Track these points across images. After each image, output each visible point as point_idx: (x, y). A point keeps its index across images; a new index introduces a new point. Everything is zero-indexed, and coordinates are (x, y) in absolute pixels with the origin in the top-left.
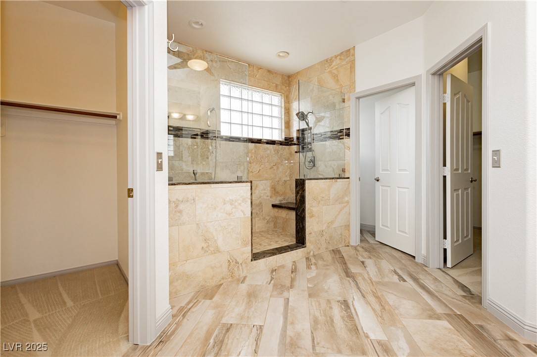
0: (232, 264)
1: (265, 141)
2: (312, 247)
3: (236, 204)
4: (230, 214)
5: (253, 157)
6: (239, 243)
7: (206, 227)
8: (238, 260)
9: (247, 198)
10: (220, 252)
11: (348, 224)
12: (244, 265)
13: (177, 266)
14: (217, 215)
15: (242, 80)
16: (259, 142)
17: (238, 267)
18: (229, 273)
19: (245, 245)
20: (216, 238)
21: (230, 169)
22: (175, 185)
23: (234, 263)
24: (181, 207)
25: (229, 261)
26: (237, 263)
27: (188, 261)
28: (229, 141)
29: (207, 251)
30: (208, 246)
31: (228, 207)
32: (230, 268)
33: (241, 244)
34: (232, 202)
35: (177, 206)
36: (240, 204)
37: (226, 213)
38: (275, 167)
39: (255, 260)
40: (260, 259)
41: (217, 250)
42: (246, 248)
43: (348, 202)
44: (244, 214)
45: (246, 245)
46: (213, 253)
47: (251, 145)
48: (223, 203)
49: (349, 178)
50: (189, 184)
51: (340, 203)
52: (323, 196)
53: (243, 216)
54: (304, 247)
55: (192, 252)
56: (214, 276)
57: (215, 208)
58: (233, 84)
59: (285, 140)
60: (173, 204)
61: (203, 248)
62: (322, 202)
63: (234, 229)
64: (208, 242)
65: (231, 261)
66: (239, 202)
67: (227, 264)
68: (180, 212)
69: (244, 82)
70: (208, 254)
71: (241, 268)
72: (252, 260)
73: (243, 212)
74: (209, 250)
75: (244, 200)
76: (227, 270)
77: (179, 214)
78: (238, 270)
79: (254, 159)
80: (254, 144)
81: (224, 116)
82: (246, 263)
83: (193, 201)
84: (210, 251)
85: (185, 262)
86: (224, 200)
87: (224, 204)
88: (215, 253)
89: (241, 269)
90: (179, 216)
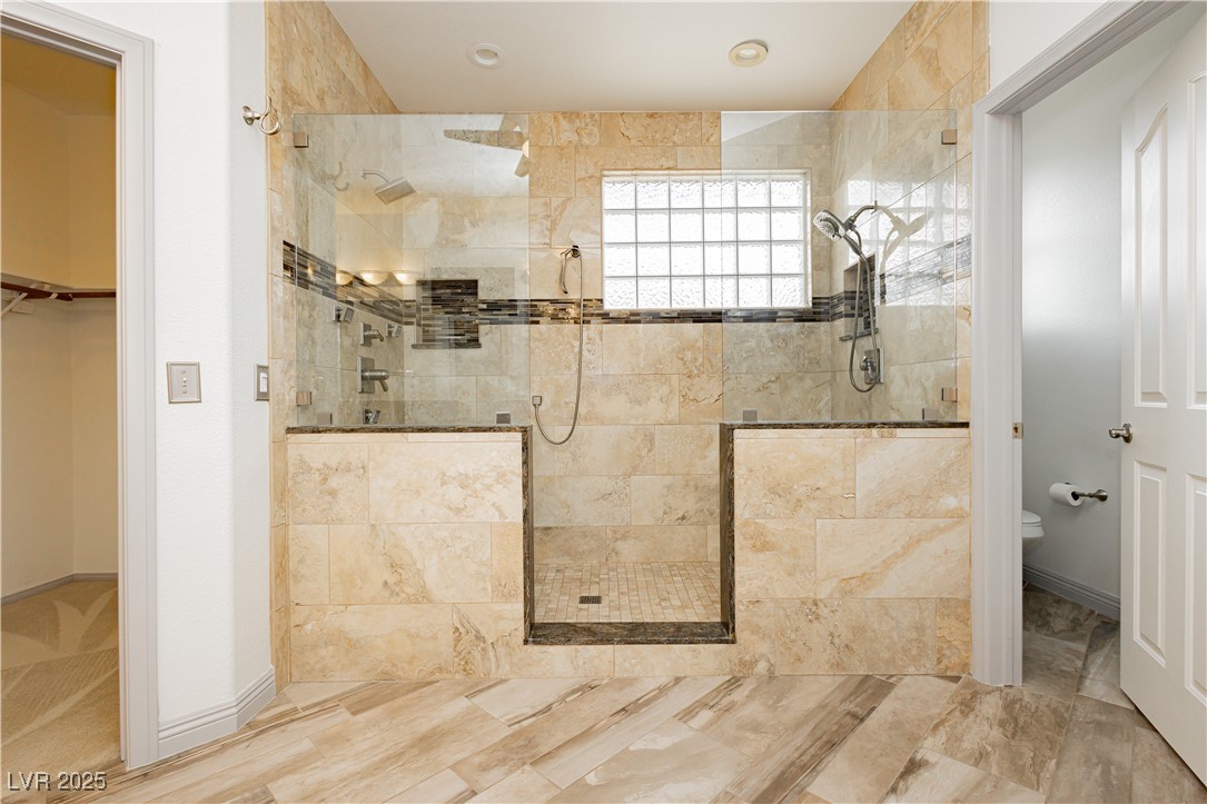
0: (466, 638)
1: (739, 314)
2: (763, 648)
3: (478, 486)
4: (458, 511)
5: (700, 360)
6: (484, 589)
7: (394, 534)
8: (483, 633)
9: (512, 472)
10: (431, 602)
11: (961, 595)
12: (501, 650)
13: (325, 614)
14: (422, 511)
15: (663, 161)
16: (718, 317)
17: (484, 650)
18: (456, 659)
19: (503, 595)
20: (419, 566)
21: (627, 394)
22: (320, 432)
23: (471, 636)
24: (334, 482)
25: (457, 629)
26: (479, 638)
27: (350, 608)
28: (626, 322)
29: (393, 594)
30: (401, 581)
31: (455, 494)
32: (459, 648)
33: (493, 591)
34: (464, 482)
35: (325, 480)
36: (489, 488)
37: (450, 508)
38: (773, 385)
39: (535, 643)
40: (552, 644)
41: (423, 597)
42: (507, 606)
43: (959, 516)
44: (502, 514)
45: (507, 597)
46: (413, 601)
47: (692, 330)
48: (439, 482)
49: (965, 425)
50: (352, 431)
51: (908, 515)
52: (820, 484)
53: (497, 519)
54: (727, 642)
55: (361, 588)
56: (414, 657)
57: (418, 493)
58: (644, 175)
59: (814, 304)
60: (317, 474)
61: (386, 583)
62: (813, 505)
63: (471, 549)
64: (400, 571)
65: (462, 630)
66: (487, 481)
67: (451, 636)
68: (333, 493)
69: (671, 164)
70: (399, 600)
71: (491, 654)
72: (526, 642)
73: (499, 509)
74: (403, 591)
75: (501, 477)
76: (451, 650)
77: (329, 498)
78: (483, 659)
79: (702, 365)
80: (701, 325)
81: (616, 261)
82: (507, 644)
83: (361, 471)
84: (404, 596)
85: (343, 608)
86: (444, 474)
87: (443, 483)
88: (418, 602)
89: (493, 659)
90: (330, 503)
